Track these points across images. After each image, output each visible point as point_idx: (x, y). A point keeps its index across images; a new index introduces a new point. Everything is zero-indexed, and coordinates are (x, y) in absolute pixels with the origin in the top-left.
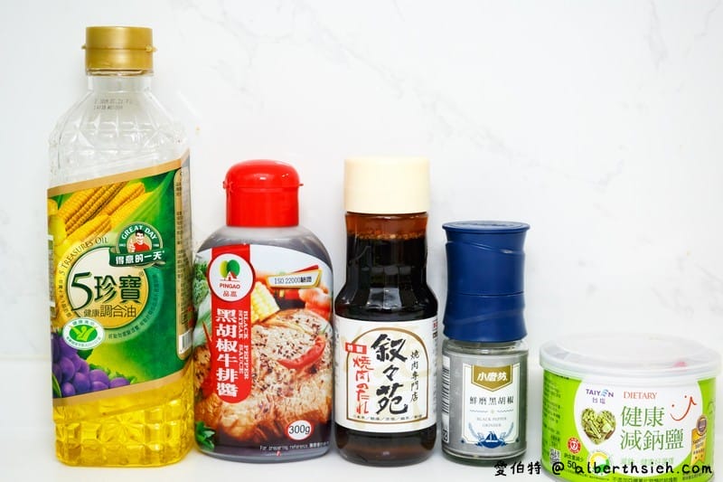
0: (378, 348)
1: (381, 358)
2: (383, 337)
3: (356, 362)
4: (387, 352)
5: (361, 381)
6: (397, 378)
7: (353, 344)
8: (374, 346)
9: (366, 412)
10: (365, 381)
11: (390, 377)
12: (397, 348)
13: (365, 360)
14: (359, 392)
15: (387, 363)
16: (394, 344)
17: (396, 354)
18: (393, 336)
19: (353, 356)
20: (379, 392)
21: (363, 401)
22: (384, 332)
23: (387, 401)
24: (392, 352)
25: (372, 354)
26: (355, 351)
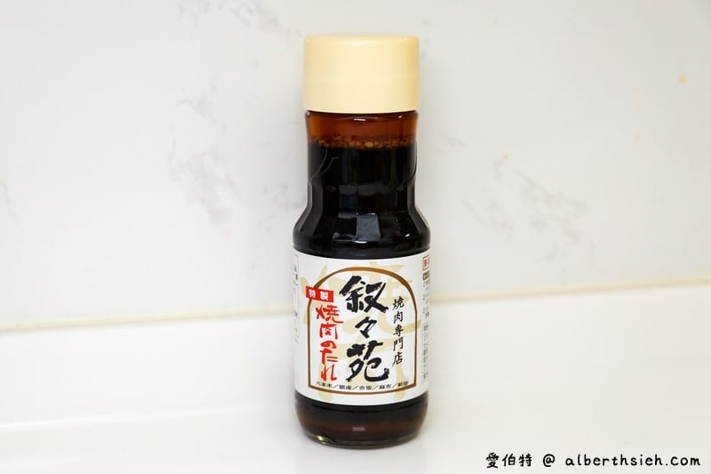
0: (348, 295)
1: (353, 308)
2: (355, 280)
3: (320, 312)
4: (361, 299)
5: (326, 338)
6: (375, 333)
7: (316, 288)
8: (343, 292)
9: (333, 379)
10: (331, 338)
11: (365, 333)
12: (374, 294)
13: (332, 310)
14: (324, 352)
15: (361, 315)
16: (370, 288)
17: (372, 303)
18: (369, 279)
19: (316, 304)
20: (350, 353)
21: (329, 364)
22: (356, 273)
23: (361, 364)
24: (367, 299)
25: (341, 302)
26: (318, 297)
